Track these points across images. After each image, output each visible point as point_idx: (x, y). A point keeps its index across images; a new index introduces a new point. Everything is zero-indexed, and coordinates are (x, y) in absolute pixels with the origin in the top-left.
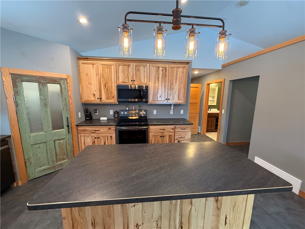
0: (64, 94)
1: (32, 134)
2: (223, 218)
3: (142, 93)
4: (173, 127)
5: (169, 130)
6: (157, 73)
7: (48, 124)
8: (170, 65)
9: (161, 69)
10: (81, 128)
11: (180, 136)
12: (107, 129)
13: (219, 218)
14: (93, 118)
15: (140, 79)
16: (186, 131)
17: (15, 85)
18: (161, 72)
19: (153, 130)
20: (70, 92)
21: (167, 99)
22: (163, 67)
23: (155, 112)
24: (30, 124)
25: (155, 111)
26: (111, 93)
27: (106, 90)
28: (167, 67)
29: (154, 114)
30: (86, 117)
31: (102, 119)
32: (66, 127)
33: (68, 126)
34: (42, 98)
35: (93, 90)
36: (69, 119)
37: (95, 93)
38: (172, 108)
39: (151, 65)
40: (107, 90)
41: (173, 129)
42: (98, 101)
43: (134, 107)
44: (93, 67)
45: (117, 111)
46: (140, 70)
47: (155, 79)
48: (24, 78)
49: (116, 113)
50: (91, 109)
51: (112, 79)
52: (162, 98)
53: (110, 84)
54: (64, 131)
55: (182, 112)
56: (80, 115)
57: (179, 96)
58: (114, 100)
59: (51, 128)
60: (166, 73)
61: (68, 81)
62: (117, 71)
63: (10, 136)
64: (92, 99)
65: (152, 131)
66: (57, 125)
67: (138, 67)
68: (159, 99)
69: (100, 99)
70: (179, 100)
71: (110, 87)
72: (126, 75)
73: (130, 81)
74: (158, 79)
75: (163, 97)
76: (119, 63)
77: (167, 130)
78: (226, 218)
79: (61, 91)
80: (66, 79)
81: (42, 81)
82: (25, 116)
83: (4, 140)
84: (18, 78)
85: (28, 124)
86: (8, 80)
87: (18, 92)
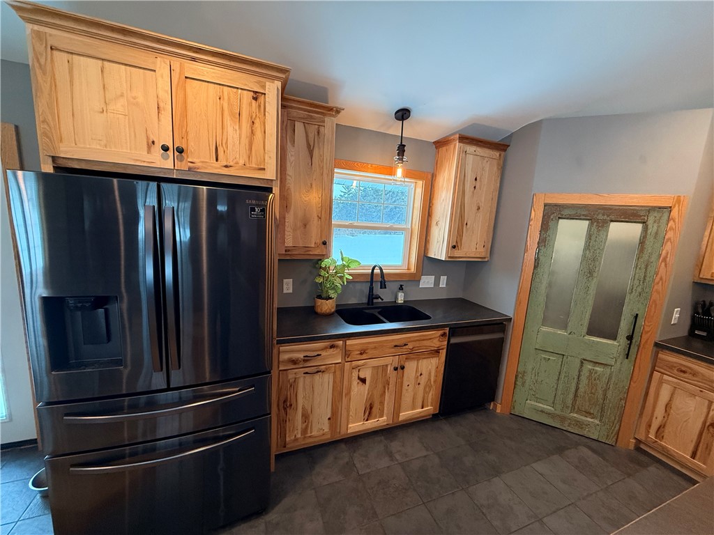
0: (648, 250)
1: (544, 329)
7: (582, 316)
17: (546, 226)
20: (668, 247)
24: (547, 307)
30: (695, 327)
32: (622, 340)
33: (630, 338)
34: (589, 255)
36: (640, 321)
48: (566, 212)
54: (614, 347)
56: (676, 315)
59: (585, 330)
61: (675, 213)
63: (510, 319)
66: (602, 326)
79: (641, 243)
80: (670, 209)
81: (599, 217)
82: (543, 288)
83: (501, 325)
84: (554, 213)
85: (543, 305)
86: (537, 215)
87: (545, 240)
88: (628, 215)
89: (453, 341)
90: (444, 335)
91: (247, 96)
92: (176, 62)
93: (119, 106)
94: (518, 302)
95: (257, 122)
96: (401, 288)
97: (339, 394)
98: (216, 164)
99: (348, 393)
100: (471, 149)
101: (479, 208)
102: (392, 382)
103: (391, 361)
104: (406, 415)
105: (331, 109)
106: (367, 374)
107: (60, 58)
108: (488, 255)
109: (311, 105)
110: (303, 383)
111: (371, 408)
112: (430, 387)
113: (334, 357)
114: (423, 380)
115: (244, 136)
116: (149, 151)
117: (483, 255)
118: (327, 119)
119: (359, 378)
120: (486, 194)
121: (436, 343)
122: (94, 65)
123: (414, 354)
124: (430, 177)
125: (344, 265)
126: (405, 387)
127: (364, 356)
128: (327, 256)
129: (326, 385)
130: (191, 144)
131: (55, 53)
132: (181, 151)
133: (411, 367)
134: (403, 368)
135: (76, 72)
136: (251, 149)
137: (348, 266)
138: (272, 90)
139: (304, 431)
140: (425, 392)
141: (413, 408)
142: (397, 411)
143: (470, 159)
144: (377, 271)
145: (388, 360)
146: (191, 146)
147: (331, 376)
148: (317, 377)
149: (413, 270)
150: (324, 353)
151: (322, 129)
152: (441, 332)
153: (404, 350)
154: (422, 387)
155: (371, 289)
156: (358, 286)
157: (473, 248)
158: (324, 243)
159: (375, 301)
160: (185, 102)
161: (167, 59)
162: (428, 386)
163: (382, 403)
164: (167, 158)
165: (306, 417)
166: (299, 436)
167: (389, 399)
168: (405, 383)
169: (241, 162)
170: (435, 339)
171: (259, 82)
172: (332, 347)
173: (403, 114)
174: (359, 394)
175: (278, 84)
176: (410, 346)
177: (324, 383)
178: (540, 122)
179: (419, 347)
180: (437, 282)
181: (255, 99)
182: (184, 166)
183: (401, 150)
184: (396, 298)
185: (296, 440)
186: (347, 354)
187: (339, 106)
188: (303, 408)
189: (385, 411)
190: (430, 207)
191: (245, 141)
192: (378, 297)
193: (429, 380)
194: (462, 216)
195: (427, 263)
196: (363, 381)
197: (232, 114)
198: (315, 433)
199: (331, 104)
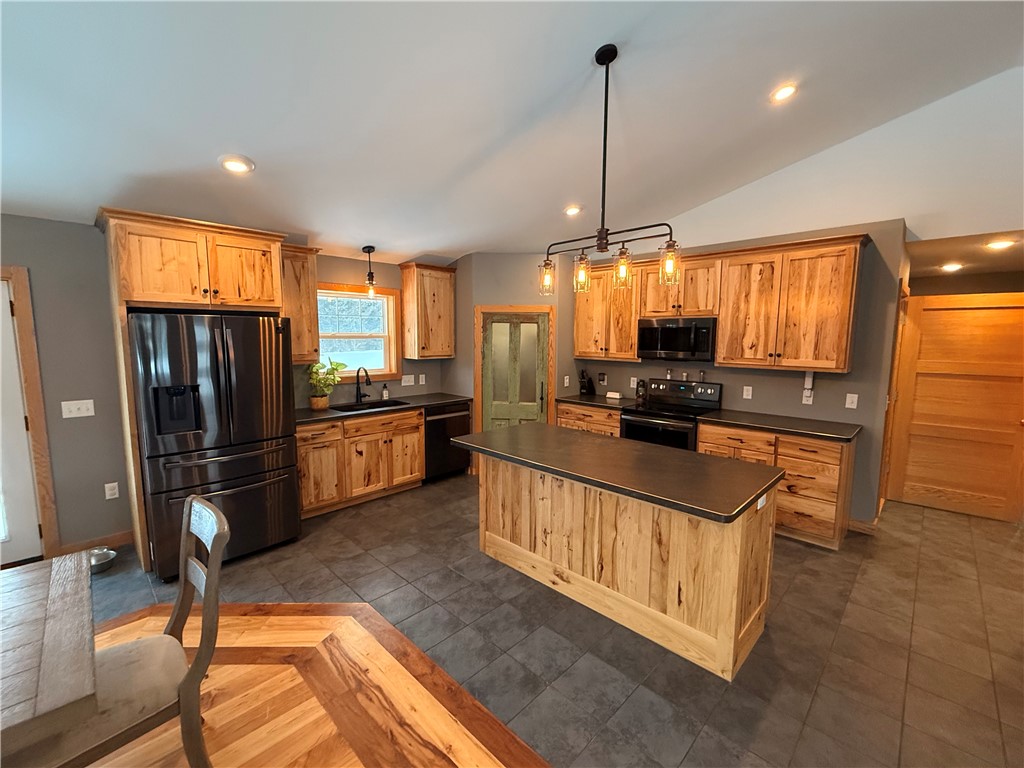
0: (542, 341)
1: (495, 403)
2: (673, 586)
3: (692, 336)
4: (772, 437)
5: (759, 445)
6: (743, 283)
7: (515, 389)
8: (786, 254)
9: (756, 268)
10: (563, 407)
11: (796, 470)
12: (606, 415)
13: (665, 583)
14: (597, 393)
15: (697, 303)
16: (821, 459)
17: (485, 328)
18: (755, 277)
19: (711, 436)
20: (551, 337)
21: (771, 355)
22: (762, 263)
23: (747, 393)
24: (494, 386)
25: (748, 391)
26: (628, 337)
27: (617, 330)
28: (775, 260)
29: (745, 397)
30: (582, 388)
31: (609, 395)
32: (538, 400)
33: (542, 399)
34: (513, 346)
35: (595, 331)
36: (545, 387)
37: (598, 337)
38: (808, 383)
39: (727, 261)
40: (621, 330)
41: (770, 445)
42: (602, 356)
43: (685, 374)
44: (599, 284)
45: (643, 381)
46: (696, 278)
47: (738, 299)
48: (495, 318)
49: (642, 384)
50: (593, 372)
51: (631, 305)
52: (756, 351)
53: (627, 318)
54: (535, 406)
55: (852, 401)
56: (567, 380)
57: (820, 346)
58: (632, 355)
59: (518, 399)
60: (772, 279)
61: (551, 316)
62: (644, 287)
63: (472, 400)
64: (594, 351)
65: (706, 438)
66: (527, 394)
67: (690, 272)
68: (748, 354)
69: (606, 350)
70: (816, 357)
71: (627, 324)
72: (662, 294)
73: (670, 309)
74: (746, 296)
75: (761, 348)
76: (649, 268)
77: (752, 443)
78: (680, 590)
79: (538, 335)
80: (548, 314)
81: (515, 320)
82: (490, 374)
83: (466, 404)
84: (489, 319)
85: (491, 385)
86: (479, 321)
87: (486, 339)
88: (529, 318)
89: (428, 419)
90: (421, 414)
91: (258, 254)
92: (210, 236)
93: (172, 267)
94: (475, 386)
95: (266, 270)
96: (385, 387)
97: (342, 465)
98: (239, 299)
99: (350, 464)
100: (426, 272)
101: (440, 317)
102: (384, 453)
103: (382, 436)
104: (397, 481)
105: (311, 250)
106: (362, 447)
107: (134, 239)
108: (453, 353)
109: (295, 248)
110: (313, 457)
111: (369, 476)
112: (416, 457)
113: (336, 435)
114: (409, 451)
115: (257, 280)
116: (193, 293)
117: (449, 353)
118: (309, 257)
119: (357, 451)
120: (444, 306)
121: (415, 421)
122: (156, 241)
123: (400, 431)
124: (399, 293)
125: (334, 369)
126: (395, 457)
127: (359, 433)
128: (317, 362)
129: (331, 458)
130: (221, 286)
131: (131, 236)
132: (216, 292)
133: (397, 441)
134: (391, 441)
135: (143, 248)
136: (263, 287)
137: (336, 369)
138: (276, 249)
139: (317, 496)
140: (412, 461)
141: (404, 475)
142: (391, 477)
143: (427, 281)
144: (362, 373)
145: (379, 436)
146: (221, 288)
147: (334, 450)
148: (323, 451)
149: (394, 371)
150: (327, 432)
151: (306, 265)
152: (418, 412)
153: (391, 427)
154: (408, 456)
155: (358, 389)
156: (346, 388)
157: (440, 348)
158: (316, 351)
159: (363, 399)
160: (216, 262)
161: (204, 234)
162: (413, 456)
163: (378, 471)
164: (205, 297)
165: (317, 484)
166: (313, 500)
167: (383, 467)
168: (395, 455)
169: (257, 297)
170: (414, 418)
171: (266, 245)
172: (333, 427)
173: (369, 249)
174: (358, 465)
175: (279, 244)
176: (395, 424)
177: (329, 457)
178: (470, 255)
179: (403, 425)
180: (417, 380)
181: (264, 255)
182: (218, 302)
183: (371, 276)
184: (382, 396)
185: (311, 503)
186: (345, 432)
187: (318, 247)
188: (314, 477)
189: (381, 478)
190: (402, 317)
191: (259, 283)
192: (365, 396)
193: (414, 451)
194: (426, 323)
195: (405, 364)
196: (361, 453)
197: (249, 266)
198: (325, 497)
199: (310, 246)
